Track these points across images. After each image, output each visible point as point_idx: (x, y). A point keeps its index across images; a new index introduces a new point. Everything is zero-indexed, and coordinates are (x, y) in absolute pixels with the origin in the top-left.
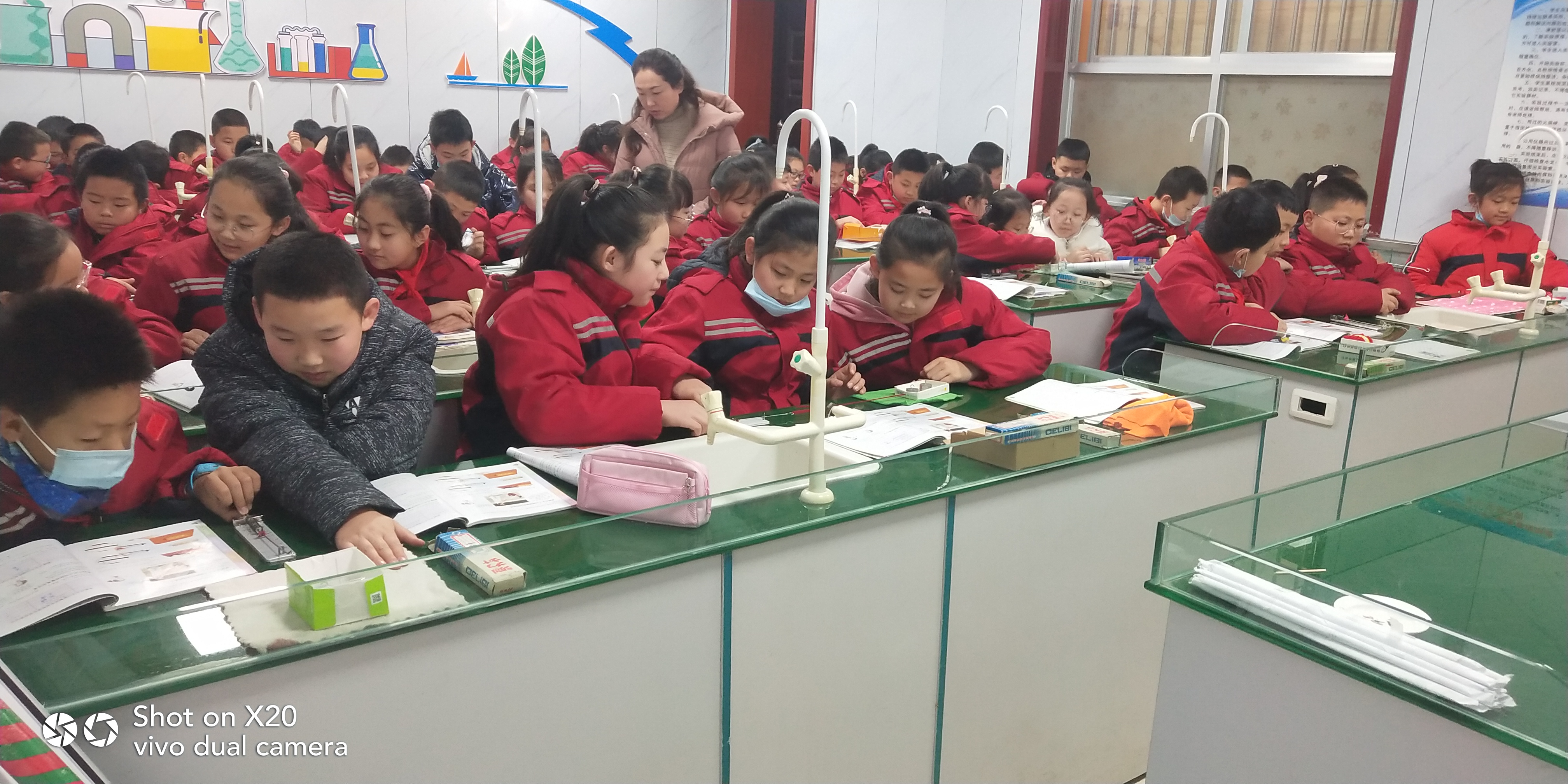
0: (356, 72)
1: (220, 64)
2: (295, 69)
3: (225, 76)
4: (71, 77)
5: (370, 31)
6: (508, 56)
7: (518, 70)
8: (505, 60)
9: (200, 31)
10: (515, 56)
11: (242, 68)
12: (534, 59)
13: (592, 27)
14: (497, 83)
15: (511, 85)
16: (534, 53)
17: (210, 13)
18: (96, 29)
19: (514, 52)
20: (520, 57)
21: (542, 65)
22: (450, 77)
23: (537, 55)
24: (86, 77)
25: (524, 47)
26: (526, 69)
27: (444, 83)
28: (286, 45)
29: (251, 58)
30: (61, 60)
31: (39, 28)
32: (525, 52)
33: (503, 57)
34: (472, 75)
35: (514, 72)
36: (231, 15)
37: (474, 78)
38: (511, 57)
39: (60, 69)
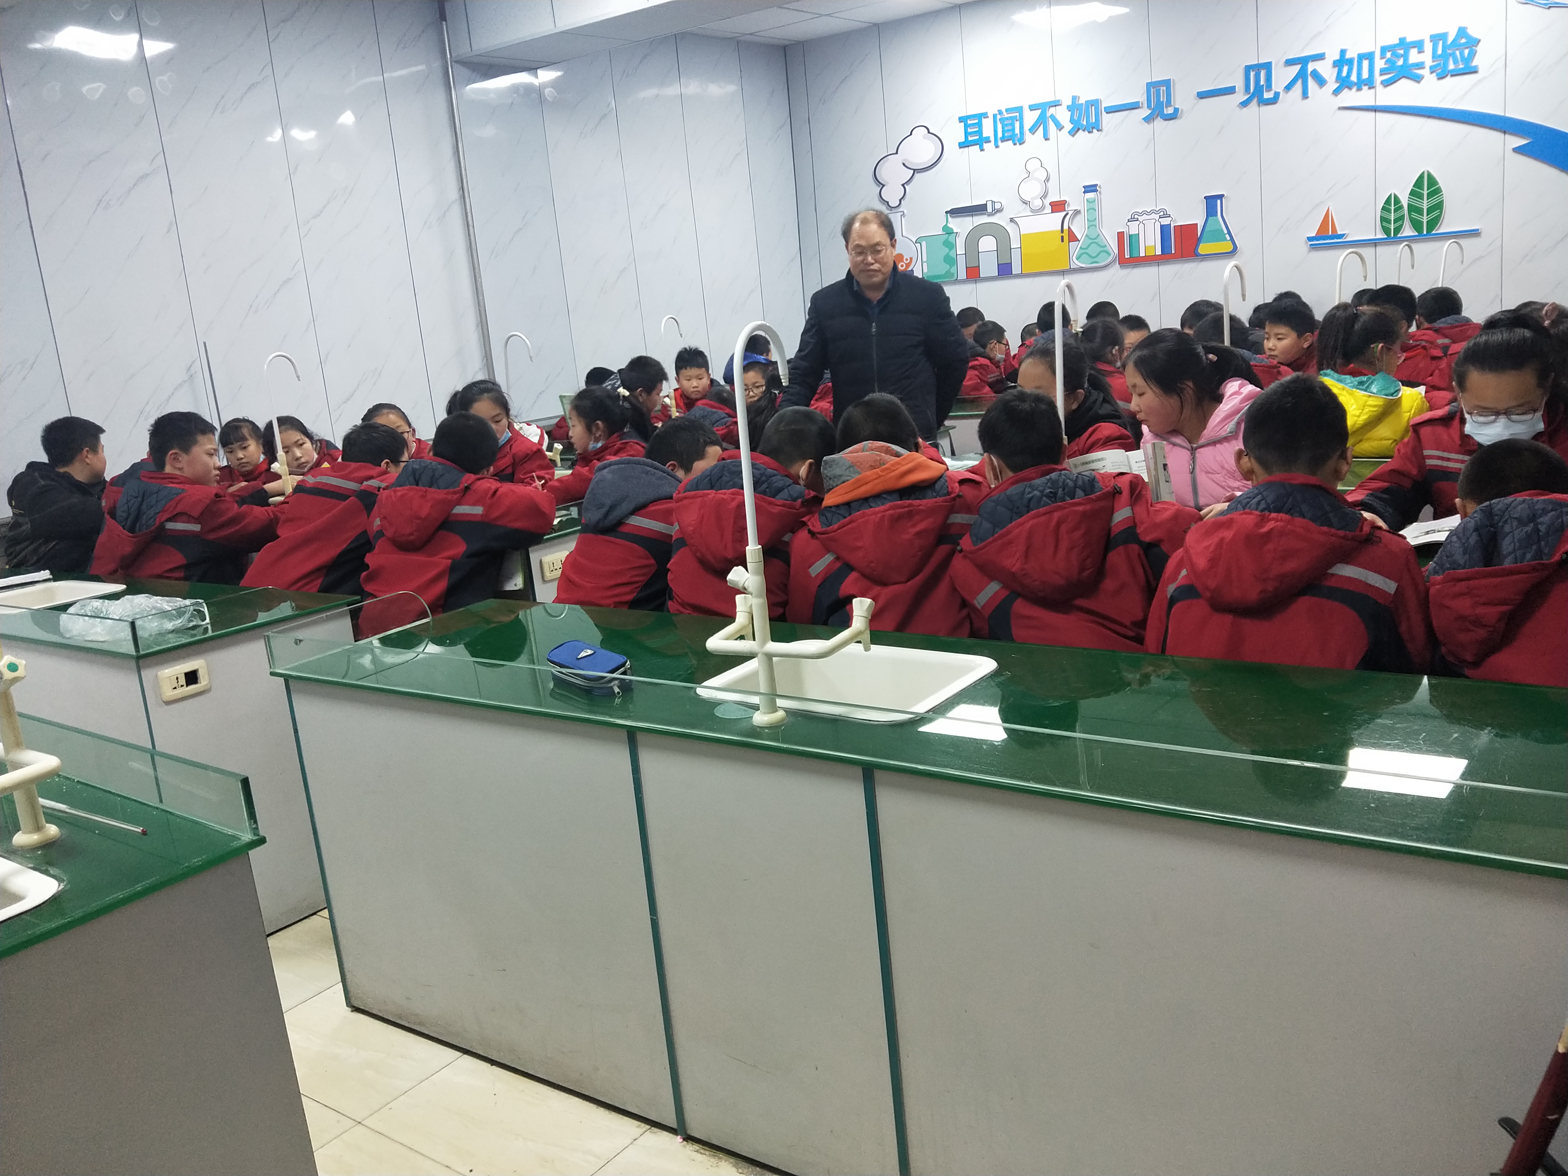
0: (1203, 249)
1: (1077, 259)
2: (1142, 254)
3: (1081, 270)
4: (970, 287)
5: (1219, 201)
6: (1388, 202)
7: (1402, 218)
8: (1383, 208)
9: (1062, 231)
10: (1397, 200)
11: (1095, 260)
12: (1425, 201)
13: (1521, 142)
14: (1373, 237)
15: (1392, 238)
16: (1425, 192)
17: (1070, 213)
18: (987, 244)
19: (1395, 196)
20: (1405, 202)
21: (1439, 206)
22: (1310, 239)
23: (1430, 195)
24: (981, 286)
25: (1411, 187)
26: (1415, 215)
27: (1304, 247)
28: (1134, 231)
29: (1105, 249)
30: (962, 275)
31: (950, 250)
32: (1412, 193)
33: (1381, 204)
34: (1339, 233)
35: (1395, 221)
36: (1088, 210)
37: (1342, 236)
38: (1392, 202)
39: (962, 282)
